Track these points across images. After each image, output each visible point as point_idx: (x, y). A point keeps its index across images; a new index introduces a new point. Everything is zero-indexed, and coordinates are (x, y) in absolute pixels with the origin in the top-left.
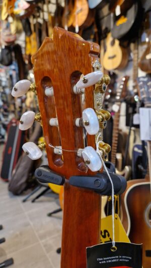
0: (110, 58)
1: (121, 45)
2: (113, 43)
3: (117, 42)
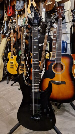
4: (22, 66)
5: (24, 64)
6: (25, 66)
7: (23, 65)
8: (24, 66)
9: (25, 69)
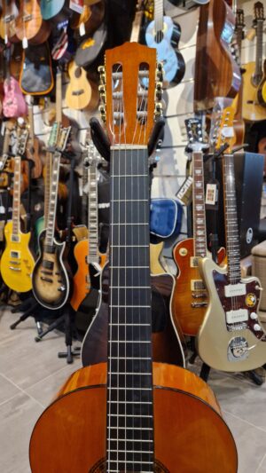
0: (74, 94)
1: (88, 77)
2: (78, 74)
3: (84, 73)
4: (47, 268)
5: (52, 264)
6: (55, 270)
7: (51, 266)
8: (52, 268)
9: (55, 278)
